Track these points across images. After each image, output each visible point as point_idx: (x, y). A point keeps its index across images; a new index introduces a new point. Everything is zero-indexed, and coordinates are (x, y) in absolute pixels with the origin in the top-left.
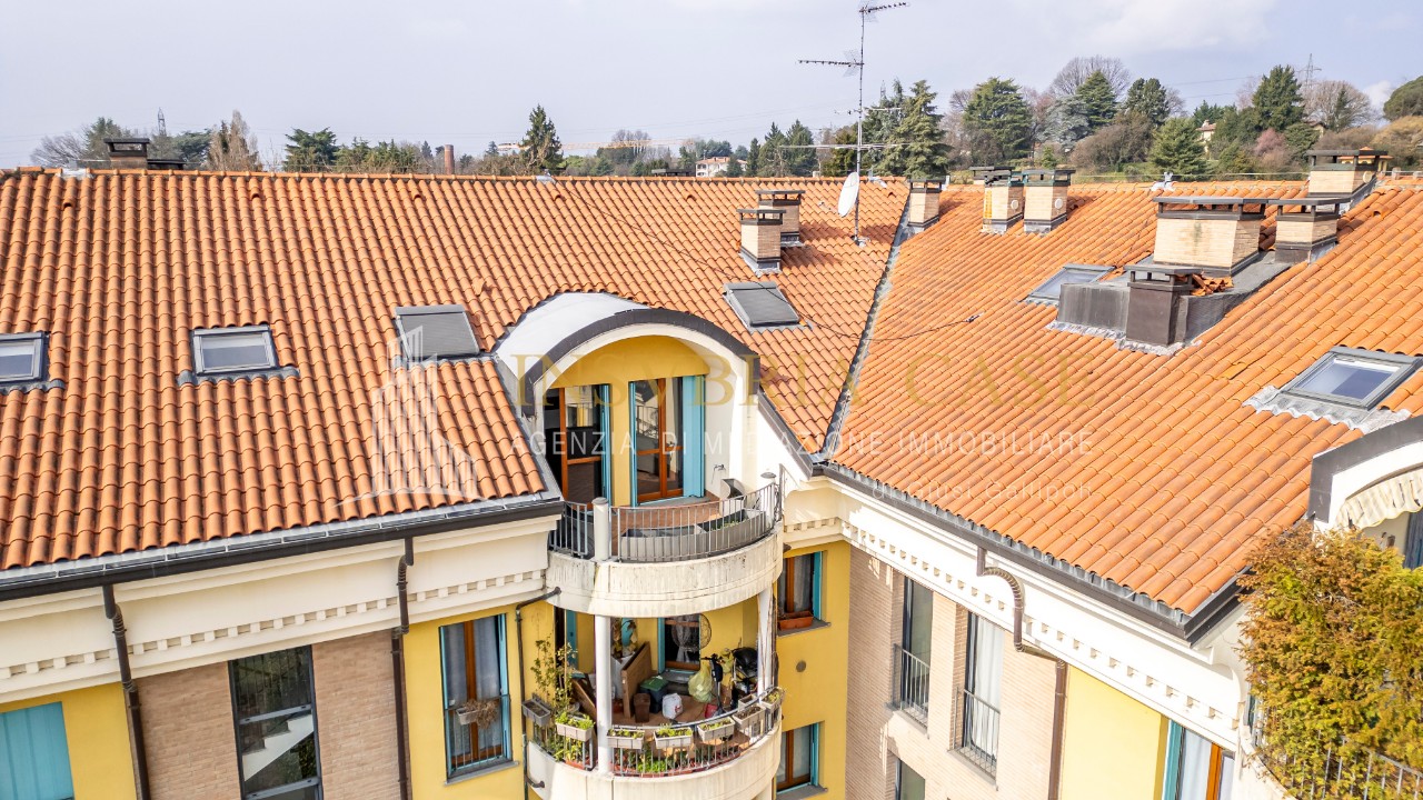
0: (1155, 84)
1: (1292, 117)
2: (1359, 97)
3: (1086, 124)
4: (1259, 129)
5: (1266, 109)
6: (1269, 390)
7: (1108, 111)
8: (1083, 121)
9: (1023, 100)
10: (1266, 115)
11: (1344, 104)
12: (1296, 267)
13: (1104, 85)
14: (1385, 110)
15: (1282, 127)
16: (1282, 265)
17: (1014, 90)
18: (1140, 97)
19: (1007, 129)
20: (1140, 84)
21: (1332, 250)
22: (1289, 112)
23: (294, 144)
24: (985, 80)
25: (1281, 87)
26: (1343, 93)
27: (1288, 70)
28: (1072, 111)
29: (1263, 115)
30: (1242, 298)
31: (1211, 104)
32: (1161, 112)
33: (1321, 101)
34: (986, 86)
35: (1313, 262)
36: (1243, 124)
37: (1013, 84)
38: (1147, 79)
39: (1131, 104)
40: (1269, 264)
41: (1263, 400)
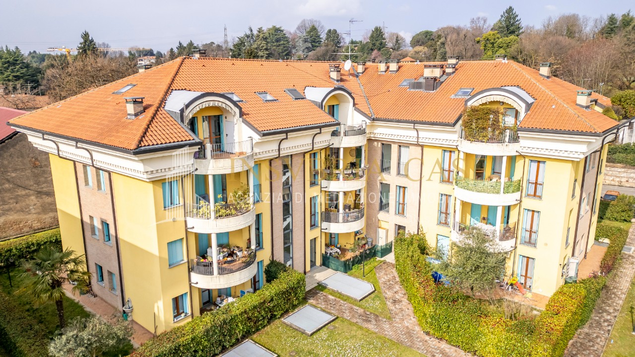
0: (335, 31)
1: (382, 46)
2: (402, 39)
3: (311, 46)
4: (372, 50)
5: (374, 42)
6: (453, 95)
7: (318, 41)
8: (310, 45)
9: (286, 36)
10: (374, 45)
11: (398, 41)
12: (450, 77)
13: (316, 30)
14: (410, 44)
15: (379, 49)
16: (447, 77)
17: (282, 31)
18: (330, 36)
19: (281, 47)
20: (330, 31)
21: (455, 74)
22: (381, 44)
24: (271, 27)
25: (378, 34)
26: (397, 37)
27: (380, 28)
28: (305, 41)
29: (373, 44)
30: (442, 82)
31: (354, 40)
32: (338, 42)
33: (391, 39)
34: (271, 29)
35: (452, 76)
36: (366, 48)
37: (282, 29)
38: (332, 29)
39: (327, 39)
40: (445, 77)
41: (453, 96)
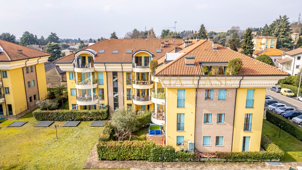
23: (163, 32)
